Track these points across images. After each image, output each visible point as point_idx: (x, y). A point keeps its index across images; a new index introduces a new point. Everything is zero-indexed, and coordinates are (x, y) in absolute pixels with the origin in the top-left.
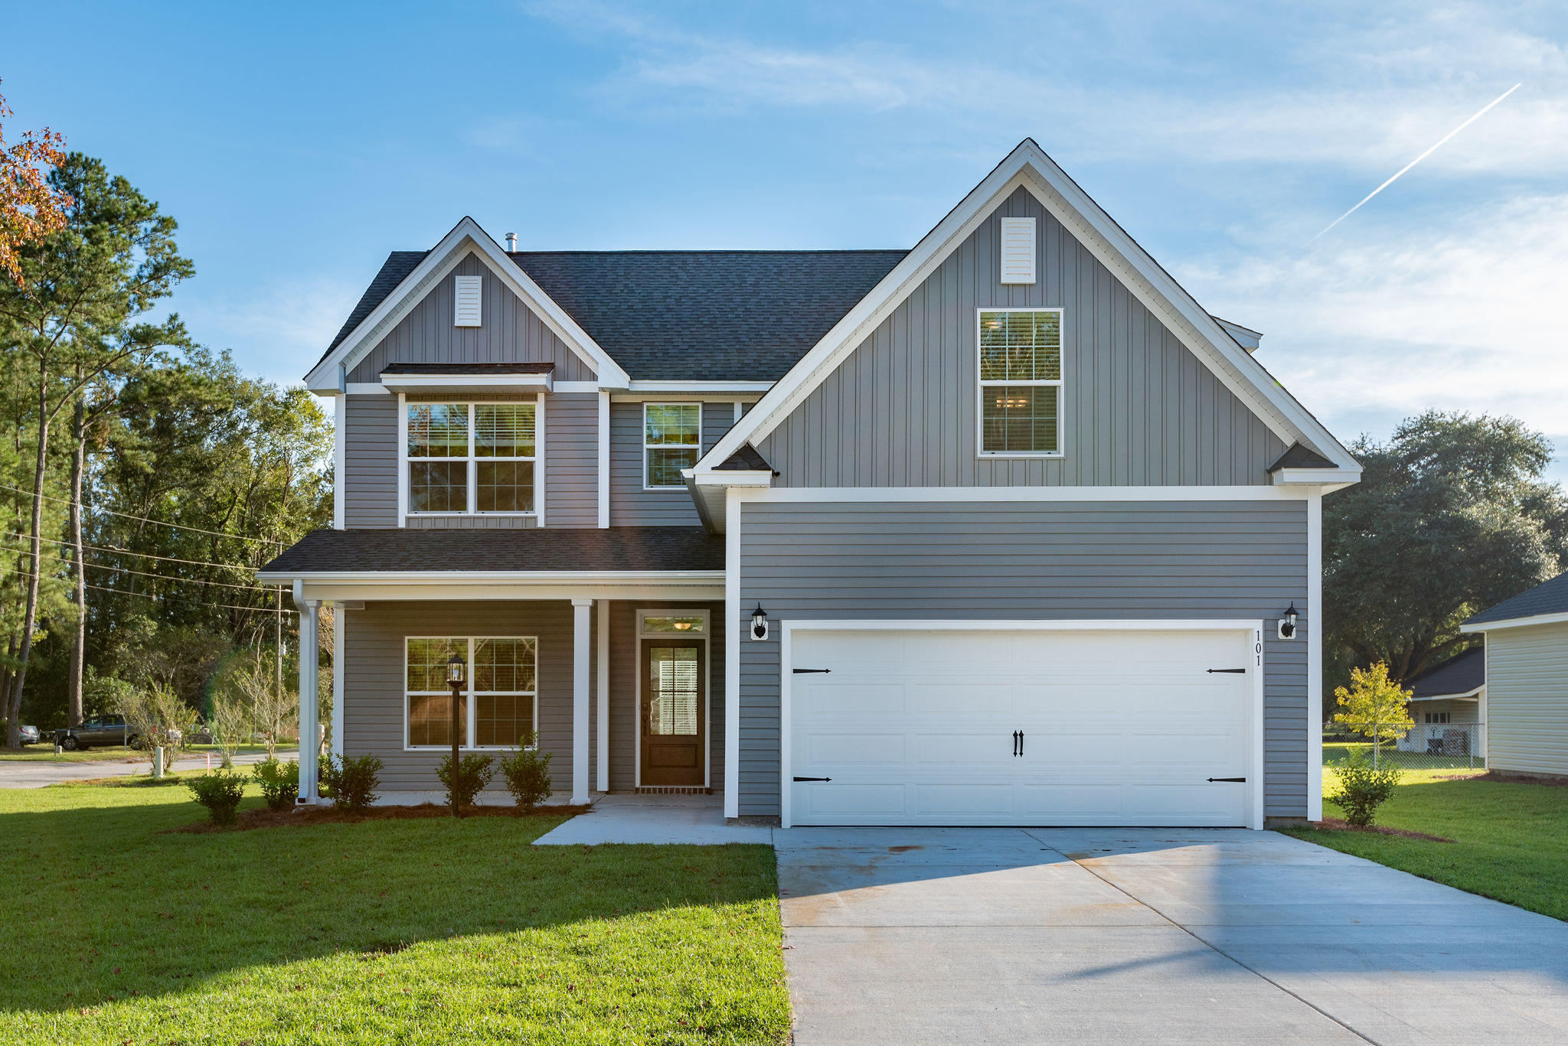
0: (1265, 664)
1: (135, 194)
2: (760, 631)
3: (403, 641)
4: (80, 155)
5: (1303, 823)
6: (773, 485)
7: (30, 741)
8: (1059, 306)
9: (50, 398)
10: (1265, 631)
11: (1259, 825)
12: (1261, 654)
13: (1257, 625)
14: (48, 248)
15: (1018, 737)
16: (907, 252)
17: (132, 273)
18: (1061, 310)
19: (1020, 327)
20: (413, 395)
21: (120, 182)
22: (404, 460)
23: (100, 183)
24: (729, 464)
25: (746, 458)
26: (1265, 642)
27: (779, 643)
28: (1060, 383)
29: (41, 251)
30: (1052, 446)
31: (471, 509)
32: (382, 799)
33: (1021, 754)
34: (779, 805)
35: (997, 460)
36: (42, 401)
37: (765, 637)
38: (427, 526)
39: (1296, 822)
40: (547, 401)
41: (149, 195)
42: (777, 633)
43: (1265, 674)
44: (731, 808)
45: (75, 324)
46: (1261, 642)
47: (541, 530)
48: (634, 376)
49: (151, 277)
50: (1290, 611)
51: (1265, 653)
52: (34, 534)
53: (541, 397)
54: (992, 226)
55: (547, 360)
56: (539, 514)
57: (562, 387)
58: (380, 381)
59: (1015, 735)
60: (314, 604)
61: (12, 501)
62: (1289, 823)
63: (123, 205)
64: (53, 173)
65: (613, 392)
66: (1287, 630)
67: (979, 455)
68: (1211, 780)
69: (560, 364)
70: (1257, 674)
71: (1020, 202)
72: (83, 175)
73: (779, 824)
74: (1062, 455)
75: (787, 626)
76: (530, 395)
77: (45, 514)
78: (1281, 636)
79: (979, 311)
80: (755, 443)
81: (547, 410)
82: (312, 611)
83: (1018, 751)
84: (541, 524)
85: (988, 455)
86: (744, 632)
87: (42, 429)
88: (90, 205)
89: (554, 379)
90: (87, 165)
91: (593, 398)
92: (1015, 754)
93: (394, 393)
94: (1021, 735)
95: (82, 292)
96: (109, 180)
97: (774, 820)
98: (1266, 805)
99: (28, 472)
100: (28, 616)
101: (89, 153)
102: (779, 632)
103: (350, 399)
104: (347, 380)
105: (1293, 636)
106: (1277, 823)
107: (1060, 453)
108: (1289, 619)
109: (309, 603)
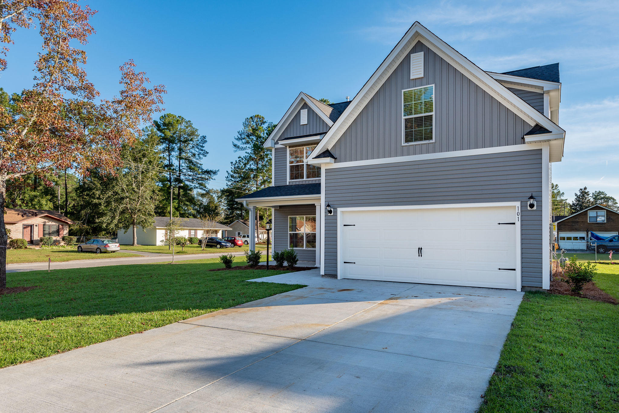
0: (522, 221)
2: (330, 212)
5: (541, 290)
6: (334, 162)
8: (433, 84)
10: (521, 206)
11: (519, 289)
12: (519, 217)
13: (518, 204)
15: (420, 249)
20: (291, 146)
22: (288, 165)
25: (326, 154)
26: (522, 211)
27: (336, 216)
28: (433, 113)
30: (431, 138)
31: (305, 178)
33: (421, 256)
34: (337, 271)
35: (409, 146)
37: (332, 214)
39: (537, 289)
42: (336, 212)
43: (522, 225)
44: (322, 272)
46: (519, 211)
50: (531, 197)
51: (522, 216)
54: (408, 57)
55: (323, 130)
59: (419, 249)
60: (252, 207)
62: (534, 290)
66: (532, 206)
67: (403, 145)
68: (500, 269)
70: (518, 224)
71: (419, 47)
73: (337, 278)
74: (434, 141)
75: (339, 210)
78: (529, 208)
79: (403, 91)
80: (329, 149)
85: (407, 144)
86: (326, 212)
92: (419, 256)
93: (285, 146)
94: (421, 249)
97: (335, 276)
98: (522, 281)
103: (276, 149)
104: (275, 144)
105: (535, 208)
106: (529, 289)
107: (433, 141)
108: (532, 201)
109: (250, 207)
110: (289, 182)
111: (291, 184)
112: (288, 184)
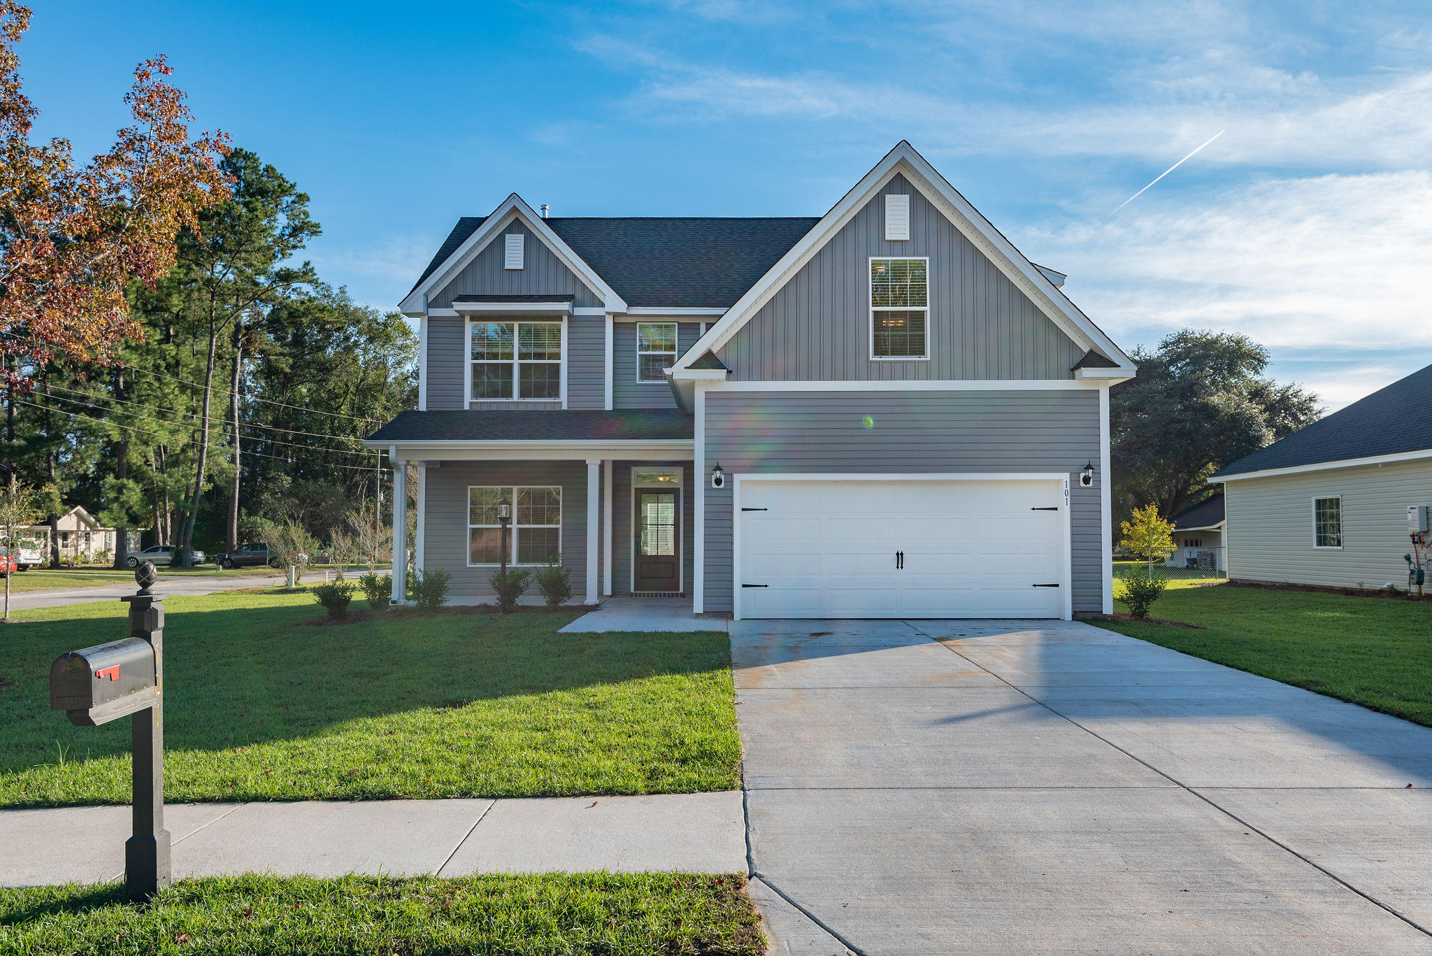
0: (1072, 504)
1: (281, 177)
2: (718, 481)
3: (467, 489)
4: (241, 150)
5: (1099, 615)
6: (728, 379)
7: (199, 562)
8: (926, 255)
9: (217, 319)
10: (1071, 481)
11: (1068, 616)
12: (1069, 497)
13: (1065, 477)
14: (218, 214)
15: (900, 556)
16: (820, 219)
17: (277, 232)
18: (927, 259)
19: (898, 271)
20: (476, 317)
21: (269, 169)
22: (468, 362)
23: (255, 169)
24: (696, 365)
25: (709, 360)
26: (1071, 488)
27: (732, 490)
28: (927, 308)
29: (213, 217)
30: (922, 353)
31: (516, 397)
32: (451, 601)
33: (902, 567)
34: (732, 604)
35: (883, 362)
36: (212, 321)
37: (722, 486)
38: (485, 408)
39: (1095, 615)
40: (569, 321)
41: (290, 178)
42: (730, 482)
43: (1072, 511)
44: (698, 607)
45: (236, 268)
46: (1068, 489)
47: (564, 411)
48: (630, 304)
49: (291, 235)
50: (1089, 467)
51: (1071, 496)
52: (204, 415)
53: (565, 319)
54: (879, 199)
55: (569, 292)
56: (564, 400)
57: (580, 311)
58: (452, 307)
59: (898, 554)
60: (404, 463)
61: (189, 391)
62: (1090, 616)
63: (271, 185)
64: (222, 162)
65: (615, 315)
66: (1086, 480)
67: (871, 359)
68: (1035, 586)
69: (578, 295)
70: (1066, 511)
71: (898, 184)
72: (243, 164)
73: (732, 617)
75: (737, 478)
76: (557, 316)
77: (213, 401)
78: (1082, 484)
79: (870, 259)
80: (715, 351)
81: (569, 327)
82: (403, 467)
83: (900, 566)
84: (565, 407)
85: (877, 359)
86: (708, 482)
87: (211, 341)
88: (248, 185)
89: (574, 306)
90: (247, 157)
91: (601, 319)
92: (898, 567)
93: (462, 315)
94: (902, 554)
95: (242, 245)
96: (261, 167)
97: (728, 615)
98: (1073, 603)
99: (201, 371)
100: (199, 473)
101: (248, 149)
102: (732, 482)
104: (429, 306)
105: (1091, 484)
106: (1082, 615)
107: (928, 357)
108: (1088, 473)
109: (400, 463)
110: (471, 403)
111: (476, 408)
112: (467, 407)
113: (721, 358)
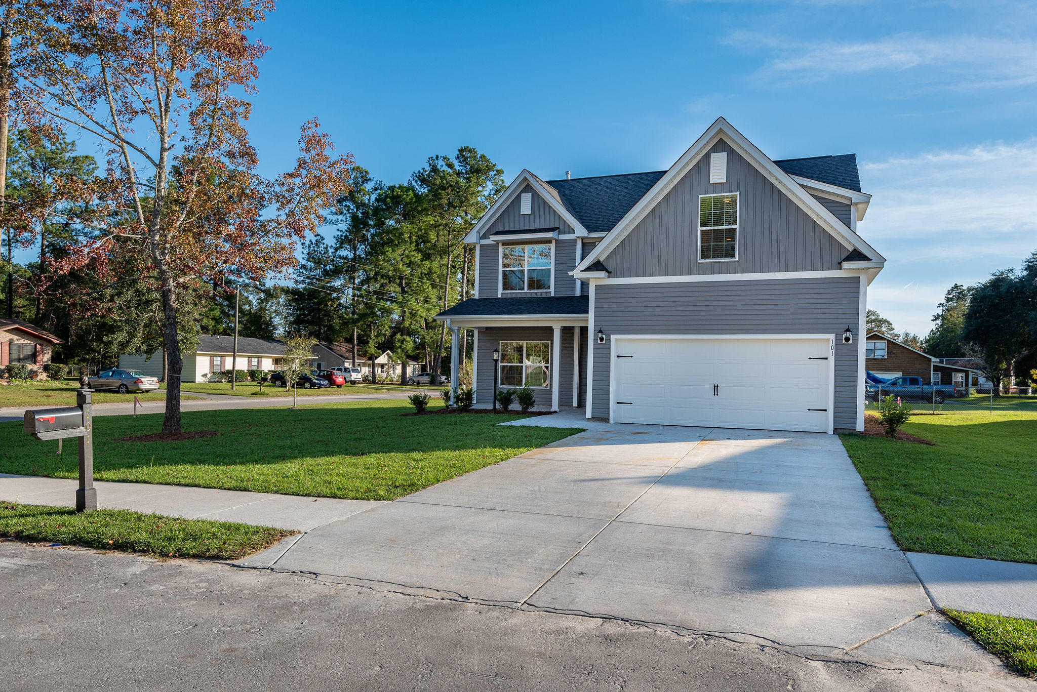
0: (836, 355)
1: (488, 161)
2: (602, 339)
3: (499, 343)
4: (468, 147)
5: (854, 432)
6: (609, 277)
7: (443, 382)
8: (737, 191)
9: (452, 246)
10: (836, 340)
11: (831, 431)
12: (834, 351)
13: (832, 337)
14: (451, 186)
15: (716, 387)
16: (666, 172)
17: (486, 194)
18: (738, 194)
19: (719, 203)
20: (505, 243)
21: (483, 157)
22: (501, 269)
23: (475, 157)
24: (588, 269)
25: (597, 266)
26: (836, 345)
27: (610, 344)
28: (737, 227)
29: (448, 188)
30: (733, 256)
31: (526, 290)
33: (718, 395)
34: (609, 413)
35: (706, 263)
36: (449, 247)
37: (604, 342)
38: (509, 296)
39: (851, 431)
40: (556, 243)
41: (493, 161)
42: (609, 340)
43: (836, 360)
44: (589, 414)
45: (460, 216)
46: (834, 345)
47: (553, 297)
48: (590, 231)
49: (494, 195)
50: (848, 330)
51: (836, 350)
52: (445, 301)
53: (554, 242)
54: (707, 157)
55: (556, 226)
56: (552, 292)
57: (563, 237)
58: (489, 238)
59: (715, 386)
60: (457, 328)
61: (438, 287)
62: (847, 432)
63: (482, 165)
64: (458, 155)
65: (582, 239)
66: (847, 339)
67: (698, 261)
68: (809, 410)
69: (561, 228)
70: (832, 360)
71: (720, 145)
72: (469, 155)
73: (608, 422)
74: (737, 259)
75: (613, 337)
76: (549, 241)
77: (450, 292)
78: (844, 342)
79: (700, 196)
80: (601, 260)
81: (556, 247)
82: (456, 331)
83: (716, 394)
84: (553, 295)
85: (703, 261)
86: (595, 340)
87: (448, 258)
88: (472, 167)
89: (559, 233)
90: (470, 151)
91: (574, 241)
92: (714, 395)
93: (498, 242)
94: (717, 386)
95: (463, 203)
96: (478, 156)
97: (606, 420)
98: (835, 423)
99: (444, 275)
100: (443, 332)
101: (471, 146)
102: (610, 340)
103: (481, 246)
104: (481, 238)
105: (850, 342)
106: (841, 431)
108: (848, 334)
109: (454, 328)
110: (502, 293)
111: (504, 296)
112: (499, 296)
113: (605, 264)
